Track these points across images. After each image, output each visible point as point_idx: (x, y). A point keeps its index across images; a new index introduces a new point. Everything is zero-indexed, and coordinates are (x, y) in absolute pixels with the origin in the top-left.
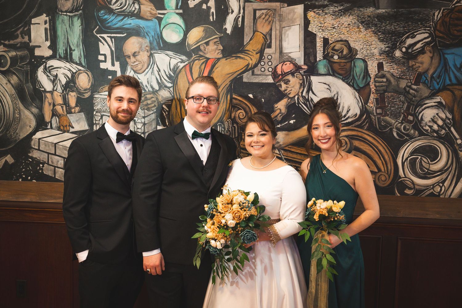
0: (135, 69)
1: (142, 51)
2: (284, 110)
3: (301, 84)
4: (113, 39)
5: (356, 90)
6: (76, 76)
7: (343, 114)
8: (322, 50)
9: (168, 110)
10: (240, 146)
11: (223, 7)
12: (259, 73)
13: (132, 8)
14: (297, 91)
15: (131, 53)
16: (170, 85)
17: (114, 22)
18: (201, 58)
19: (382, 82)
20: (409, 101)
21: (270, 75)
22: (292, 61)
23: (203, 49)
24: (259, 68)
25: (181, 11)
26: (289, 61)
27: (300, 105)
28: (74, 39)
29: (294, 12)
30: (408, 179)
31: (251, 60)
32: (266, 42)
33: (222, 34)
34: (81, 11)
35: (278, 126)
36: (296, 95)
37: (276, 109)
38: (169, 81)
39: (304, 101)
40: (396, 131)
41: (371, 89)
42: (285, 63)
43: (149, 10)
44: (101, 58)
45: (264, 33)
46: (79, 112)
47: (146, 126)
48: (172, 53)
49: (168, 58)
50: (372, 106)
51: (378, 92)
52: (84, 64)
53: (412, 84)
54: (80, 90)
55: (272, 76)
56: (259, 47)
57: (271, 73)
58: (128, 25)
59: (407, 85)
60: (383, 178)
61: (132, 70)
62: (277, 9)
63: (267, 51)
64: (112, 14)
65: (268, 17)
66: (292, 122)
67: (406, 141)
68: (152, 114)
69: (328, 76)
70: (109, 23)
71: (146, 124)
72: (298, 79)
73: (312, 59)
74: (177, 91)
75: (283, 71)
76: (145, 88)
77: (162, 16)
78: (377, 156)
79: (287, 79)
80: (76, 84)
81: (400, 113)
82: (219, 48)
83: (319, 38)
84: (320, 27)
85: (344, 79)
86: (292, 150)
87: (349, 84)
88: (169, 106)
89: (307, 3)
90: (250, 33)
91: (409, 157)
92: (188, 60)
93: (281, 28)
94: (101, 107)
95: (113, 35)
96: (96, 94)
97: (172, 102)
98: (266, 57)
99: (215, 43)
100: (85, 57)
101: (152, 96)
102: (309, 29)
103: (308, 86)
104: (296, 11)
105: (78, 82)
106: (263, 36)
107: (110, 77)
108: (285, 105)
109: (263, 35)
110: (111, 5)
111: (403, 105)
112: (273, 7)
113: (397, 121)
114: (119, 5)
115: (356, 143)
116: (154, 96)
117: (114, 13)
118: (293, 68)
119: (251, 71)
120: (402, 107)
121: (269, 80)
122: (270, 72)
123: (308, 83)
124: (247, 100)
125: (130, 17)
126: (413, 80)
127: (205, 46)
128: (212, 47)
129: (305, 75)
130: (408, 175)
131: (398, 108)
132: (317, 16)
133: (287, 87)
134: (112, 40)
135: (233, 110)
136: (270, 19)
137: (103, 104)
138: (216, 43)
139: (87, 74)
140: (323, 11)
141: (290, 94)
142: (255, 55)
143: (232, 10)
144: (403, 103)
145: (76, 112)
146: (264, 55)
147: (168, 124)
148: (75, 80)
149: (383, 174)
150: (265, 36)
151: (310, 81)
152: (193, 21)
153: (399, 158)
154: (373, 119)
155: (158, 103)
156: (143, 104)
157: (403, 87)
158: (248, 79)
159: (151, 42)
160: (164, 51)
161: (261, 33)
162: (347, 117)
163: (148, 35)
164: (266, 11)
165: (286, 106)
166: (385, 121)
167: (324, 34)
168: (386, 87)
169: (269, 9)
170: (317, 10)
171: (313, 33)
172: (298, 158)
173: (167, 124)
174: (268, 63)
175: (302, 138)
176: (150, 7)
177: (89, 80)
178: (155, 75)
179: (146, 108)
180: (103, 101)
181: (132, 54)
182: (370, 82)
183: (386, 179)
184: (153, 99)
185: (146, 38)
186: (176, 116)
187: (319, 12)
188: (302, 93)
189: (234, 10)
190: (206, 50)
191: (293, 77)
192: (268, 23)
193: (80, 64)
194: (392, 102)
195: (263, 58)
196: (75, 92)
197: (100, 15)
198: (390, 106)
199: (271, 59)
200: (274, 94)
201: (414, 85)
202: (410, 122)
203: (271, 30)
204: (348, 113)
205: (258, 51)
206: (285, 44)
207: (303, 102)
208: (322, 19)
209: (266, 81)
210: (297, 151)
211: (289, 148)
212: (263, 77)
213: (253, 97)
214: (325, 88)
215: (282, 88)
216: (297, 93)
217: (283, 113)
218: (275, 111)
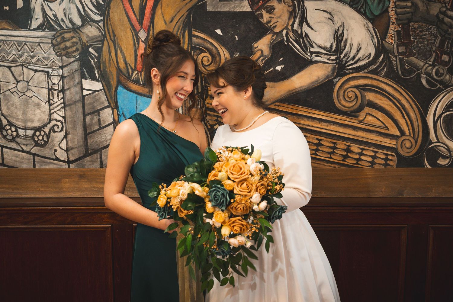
2: (267, 52)
3: (291, 13)
5: (370, 20)
7: (352, 55)
9: (96, 55)
10: (206, 106)
14: (285, 23)
16: (98, 18)
19: (406, 7)
20: (443, 33)
27: (289, 44)
30: (442, 145)
36: (284, 29)
37: (255, 49)
38: (97, 12)
39: (296, 38)
40: (426, 78)
41: (389, 18)
47: (65, 81)
50: (392, 43)
51: (399, 22)
53: (448, 9)
55: (249, 1)
59: (440, 11)
60: (408, 144)
66: (279, 68)
67: (439, 91)
68: (74, 61)
71: (65, 77)
72: (286, 6)
74: (110, 27)
76: (62, 23)
78: (399, 113)
79: (271, 6)
81: (430, 51)
85: (351, 3)
86: (281, 109)
87: (359, 11)
88: (99, 50)
91: (443, 113)
97: (103, 44)
101: (71, 34)
103: (300, 16)
107: (7, 8)
108: (268, 44)
111: (435, 40)
113: (426, 63)
115: (371, 96)
116: (75, 36)
120: (434, 43)
121: (244, 7)
123: (300, 11)
124: (214, 38)
126: (449, 4)
130: (442, 138)
131: (427, 45)
133: (270, 17)
135: (194, 53)
141: (275, 27)
144: (436, 36)
147: (99, 77)
149: (407, 138)
151: (303, 8)
153: (429, 116)
154: (393, 61)
155: (82, 45)
156: (59, 48)
157: (435, 14)
158: (214, 6)
162: (357, 59)
165: (270, 45)
166: (410, 63)
168: (411, 14)
173: (97, 76)
175: (293, 91)
178: (75, 4)
179: (63, 53)
182: (389, 7)
183: (412, 145)
184: (75, 40)
186: (110, 64)
188: (293, 25)
191: (279, 3)
194: (420, 35)
198: (417, 42)
200: (252, 28)
201: (451, 11)
202: (444, 64)
204: (358, 54)
207: (294, 38)
209: (240, 10)
210: (287, 111)
211: (276, 106)
212: (235, 4)
213: (222, 33)
214: (325, 18)
215: (263, 19)
216: (285, 25)
217: (265, 56)
218: (255, 54)
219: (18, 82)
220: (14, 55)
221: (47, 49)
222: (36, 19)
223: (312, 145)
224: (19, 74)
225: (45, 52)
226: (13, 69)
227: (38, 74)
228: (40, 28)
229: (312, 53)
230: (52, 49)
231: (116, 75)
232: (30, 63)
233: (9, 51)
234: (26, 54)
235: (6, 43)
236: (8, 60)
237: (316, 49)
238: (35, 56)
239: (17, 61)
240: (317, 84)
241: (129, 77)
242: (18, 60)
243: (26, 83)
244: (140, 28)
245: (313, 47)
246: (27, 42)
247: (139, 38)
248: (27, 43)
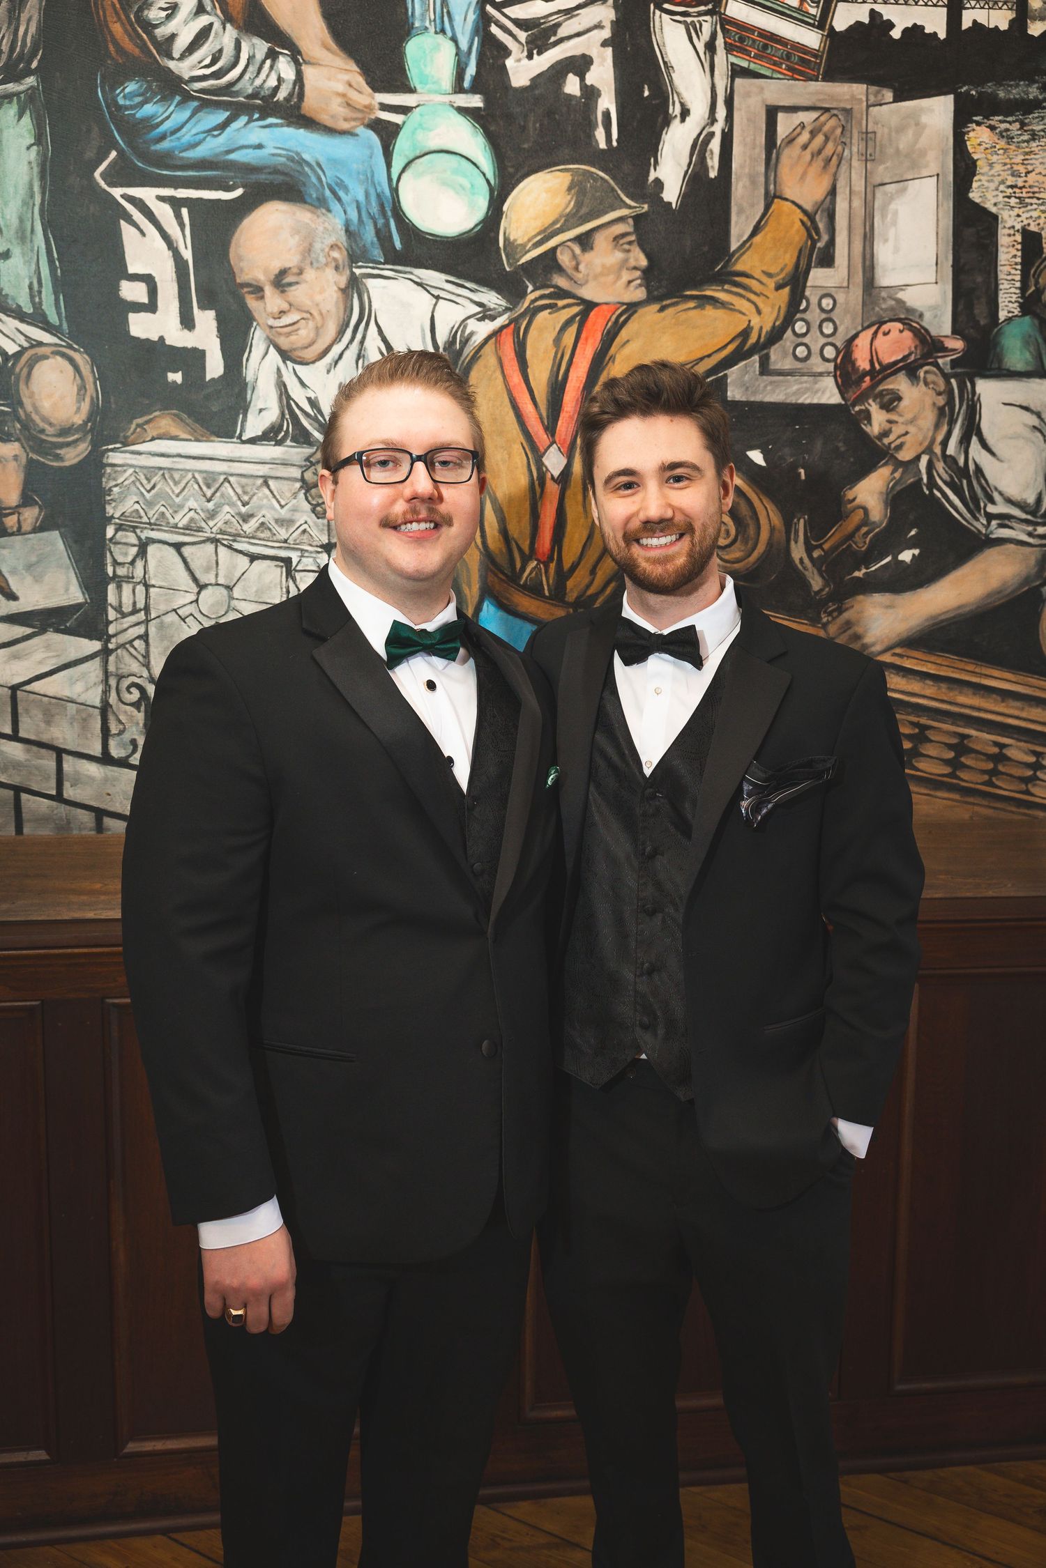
0: (284, 343)
1: (315, 264)
2: (878, 513)
3: (941, 411)
4: (185, 211)
6: (17, 370)
8: (1018, 278)
11: (646, 93)
12: (788, 364)
13: (268, 76)
14: (925, 438)
15: (266, 271)
17: (187, 135)
18: (561, 303)
21: (829, 373)
22: (909, 319)
23: (567, 263)
24: (788, 344)
25: (476, 101)
26: (899, 320)
27: (936, 492)
28: (6, 204)
29: (917, 124)
31: (759, 312)
32: (814, 243)
33: (646, 207)
34: (31, 81)
35: (857, 574)
36: (923, 452)
37: (849, 506)
39: (951, 477)
42: (885, 327)
43: (341, 88)
44: (132, 292)
45: (808, 207)
46: (39, 528)
48: (444, 277)
49: (426, 300)
52: (53, 318)
54: (43, 431)
55: (835, 376)
56: (787, 259)
57: (831, 367)
58: (250, 151)
61: (272, 348)
62: (856, 107)
63: (818, 277)
64: (178, 98)
65: (820, 139)
66: (906, 556)
69: (1037, 380)
70: (163, 137)
72: (931, 392)
73: (980, 311)
75: (875, 358)
77: (396, 118)
79: (892, 392)
80: (21, 403)
82: (632, 263)
83: (1007, 231)
84: (1012, 187)
86: (908, 664)
89: (967, 92)
90: (752, 205)
92: (507, 309)
93: (872, 188)
94: (137, 506)
95: (182, 193)
96: (112, 450)
98: (814, 300)
99: (617, 238)
100: (59, 285)
102: (971, 195)
103: (964, 420)
104: (924, 119)
105: (32, 395)
106: (801, 215)
107: (176, 377)
108: (881, 493)
109: (804, 211)
110: (173, 59)
112: (840, 101)
114: (207, 61)
117: (187, 97)
118: (913, 349)
119: (756, 358)
121: (823, 392)
122: (828, 360)
123: (964, 407)
124: (744, 473)
125: (256, 116)
127: (577, 250)
128: (604, 256)
129: (955, 376)
132: (1002, 143)
133: (890, 422)
134: (178, 216)
136: (830, 147)
137: (149, 491)
138: (622, 241)
139: (71, 361)
140: (1023, 125)
141: (900, 447)
142: (772, 294)
143: (682, 105)
145: (27, 527)
146: (807, 293)
148: (18, 391)
150: (811, 216)
151: (973, 400)
152: (526, 146)
158: (747, 388)
159: (352, 228)
160: (408, 269)
161: (794, 207)
163: (339, 200)
164: (814, 115)
165: (887, 494)
167: (1024, 216)
169: (827, 110)
170: (1001, 122)
171: (985, 210)
172: (928, 692)
174: (820, 326)
176: (346, 77)
177: (79, 390)
180: (149, 480)
181: (272, 277)
185: (329, 211)
187: (1007, 130)
188: (945, 444)
189: (690, 105)
190: (581, 267)
191: (913, 384)
192: (822, 164)
193: (39, 319)
195: (804, 304)
196: (18, 440)
197: (121, 101)
199: (832, 310)
200: (843, 449)
203: (833, 192)
205: (783, 279)
206: (884, 253)
207: (949, 479)
208: (1019, 159)
209: (813, 398)
210: (924, 669)
211: (897, 658)
212: (801, 383)
213: (765, 459)
214: (1026, 425)
215: (871, 425)
216: (926, 444)
217: (874, 523)
218: (847, 517)
219: (202, 587)
220: (192, 513)
221: (288, 494)
222: (261, 410)
223: (982, 760)
224: (205, 564)
225: (283, 503)
226: (186, 551)
227: (259, 565)
228: (271, 435)
229: (990, 517)
230: (301, 495)
231: (479, 571)
232: (239, 535)
233: (177, 500)
234: (227, 508)
235: (172, 477)
236: (176, 526)
237: (1000, 508)
238: (252, 516)
239: (200, 530)
240: (999, 599)
241: (513, 578)
242: (203, 524)
243: (225, 592)
244: (548, 443)
245: (993, 502)
246: (232, 475)
247: (544, 469)
248: (232, 479)
